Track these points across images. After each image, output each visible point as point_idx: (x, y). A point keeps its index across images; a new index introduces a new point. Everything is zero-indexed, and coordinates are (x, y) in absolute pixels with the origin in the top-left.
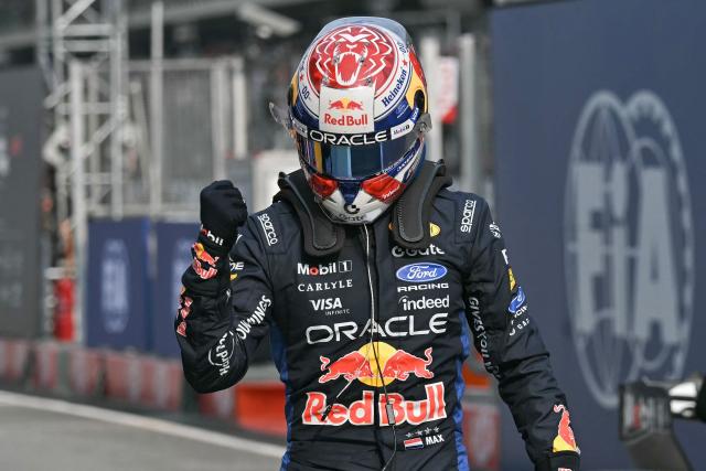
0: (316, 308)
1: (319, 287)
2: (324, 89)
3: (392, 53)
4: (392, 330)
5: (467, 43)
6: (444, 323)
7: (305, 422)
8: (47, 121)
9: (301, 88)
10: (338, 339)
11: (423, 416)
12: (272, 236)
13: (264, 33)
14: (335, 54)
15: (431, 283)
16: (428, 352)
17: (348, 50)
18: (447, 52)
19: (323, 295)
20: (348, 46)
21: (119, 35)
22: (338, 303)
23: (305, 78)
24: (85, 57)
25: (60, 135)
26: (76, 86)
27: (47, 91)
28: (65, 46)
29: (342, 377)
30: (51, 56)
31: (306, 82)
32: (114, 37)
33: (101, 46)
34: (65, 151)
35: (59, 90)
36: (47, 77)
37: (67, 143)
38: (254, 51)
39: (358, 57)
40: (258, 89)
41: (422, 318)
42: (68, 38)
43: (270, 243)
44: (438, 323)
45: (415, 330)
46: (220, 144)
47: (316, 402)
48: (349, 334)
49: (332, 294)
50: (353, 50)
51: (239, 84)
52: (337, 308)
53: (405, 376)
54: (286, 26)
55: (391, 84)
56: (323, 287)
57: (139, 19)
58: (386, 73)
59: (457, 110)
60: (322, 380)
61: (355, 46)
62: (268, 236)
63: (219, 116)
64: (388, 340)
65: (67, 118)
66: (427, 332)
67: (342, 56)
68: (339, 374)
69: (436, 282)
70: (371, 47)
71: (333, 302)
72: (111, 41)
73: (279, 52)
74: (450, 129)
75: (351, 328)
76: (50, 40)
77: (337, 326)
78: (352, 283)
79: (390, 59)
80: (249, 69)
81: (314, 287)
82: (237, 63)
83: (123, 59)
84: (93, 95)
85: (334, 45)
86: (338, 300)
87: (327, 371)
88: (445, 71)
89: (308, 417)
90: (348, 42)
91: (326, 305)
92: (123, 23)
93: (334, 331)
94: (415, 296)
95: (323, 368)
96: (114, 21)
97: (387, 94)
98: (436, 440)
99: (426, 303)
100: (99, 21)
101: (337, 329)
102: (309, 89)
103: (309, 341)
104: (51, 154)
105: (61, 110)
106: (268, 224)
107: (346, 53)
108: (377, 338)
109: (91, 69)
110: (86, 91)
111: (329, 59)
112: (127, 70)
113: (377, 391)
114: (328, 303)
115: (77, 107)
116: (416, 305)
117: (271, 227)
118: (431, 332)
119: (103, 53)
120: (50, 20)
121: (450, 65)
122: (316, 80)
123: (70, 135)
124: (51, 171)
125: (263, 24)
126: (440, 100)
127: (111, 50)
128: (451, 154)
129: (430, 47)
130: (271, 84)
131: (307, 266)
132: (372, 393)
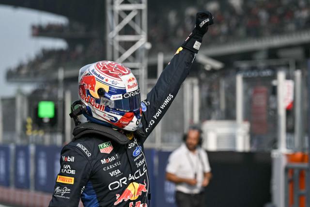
0: (112, 175)
4: (136, 176)
5: (298, 74)
10: (121, 186)
13: (208, 68)
16: (144, 182)
18: (288, 77)
19: (113, 169)
21: (143, 67)
22: (119, 171)
29: (123, 200)
32: (141, 68)
38: (203, 76)
40: (205, 94)
41: (142, 169)
43: (88, 156)
45: (141, 174)
46: (187, 116)
48: (124, 182)
49: (116, 168)
51: (196, 90)
52: (119, 173)
53: (141, 193)
54: (217, 65)
56: (112, 166)
57: (152, 60)
59: (293, 104)
60: (116, 204)
62: (86, 153)
63: (187, 104)
64: (136, 181)
71: (117, 172)
72: (140, 70)
73: (214, 76)
74: (290, 111)
75: (124, 180)
77: (120, 180)
78: (121, 163)
80: (201, 84)
81: (109, 167)
82: (195, 81)
83: (145, 78)
88: (288, 86)
91: (115, 173)
92: (145, 62)
93: (119, 183)
94: (138, 161)
95: (117, 198)
96: (141, 62)
99: (141, 163)
100: (134, 61)
101: (121, 182)
103: (110, 189)
108: (132, 181)
112: (147, 83)
113: (134, 201)
118: (144, 173)
121: (290, 83)
125: (207, 64)
126: (285, 100)
127: (140, 74)
128: (290, 123)
129: (281, 75)
130: (210, 90)
131: (104, 160)
132: (132, 203)
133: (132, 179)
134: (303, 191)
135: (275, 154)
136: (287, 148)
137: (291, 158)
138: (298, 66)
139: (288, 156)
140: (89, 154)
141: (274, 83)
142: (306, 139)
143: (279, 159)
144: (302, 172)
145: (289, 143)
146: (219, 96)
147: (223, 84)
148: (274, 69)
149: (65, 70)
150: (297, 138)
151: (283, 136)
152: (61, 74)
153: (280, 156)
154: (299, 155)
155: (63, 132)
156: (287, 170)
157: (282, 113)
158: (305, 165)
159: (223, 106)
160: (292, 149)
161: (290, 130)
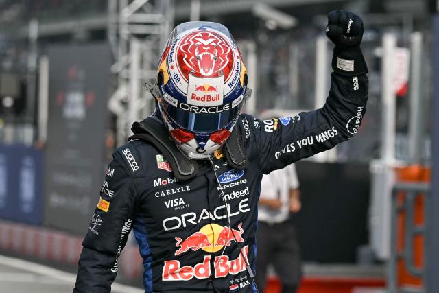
0: (168, 206)
1: (168, 192)
2: (191, 77)
3: (231, 51)
4: (218, 215)
5: (417, 38)
6: (247, 205)
7: (163, 279)
8: (113, 81)
9: (173, 75)
10: (185, 225)
11: (238, 269)
12: (134, 164)
13: (271, 25)
14: (196, 53)
15: (236, 181)
16: (240, 226)
17: (204, 51)
18: (401, 44)
19: (172, 197)
20: (204, 48)
21: (167, 22)
22: (182, 201)
23: (175, 68)
24: (142, 37)
25: (122, 93)
26: (134, 58)
27: (113, 60)
28: (128, 29)
29: (190, 249)
30: (118, 35)
31: (176, 70)
32: (164, 24)
33: (153, 30)
34: (125, 104)
35: (123, 59)
36: (114, 50)
37: (126, 98)
38: (263, 38)
39: (212, 56)
40: (266, 66)
41: (234, 205)
42: (132, 23)
43: (134, 170)
44: (243, 206)
45: (231, 213)
47: (172, 267)
48: (191, 221)
49: (177, 196)
50: (208, 51)
51: (252, 60)
52: (182, 205)
53: (229, 243)
54: (287, 21)
55: (233, 74)
56: (171, 192)
57: (182, 11)
58: (230, 66)
59: (407, 86)
60: (177, 253)
61: (209, 48)
62: (132, 165)
64: (217, 222)
65: (127, 80)
66: (238, 213)
67: (201, 55)
68: (188, 248)
69: (239, 180)
70: (218, 48)
71: (178, 201)
72: (161, 27)
73: (282, 39)
74: (402, 99)
75: (192, 216)
76: (118, 24)
77: (183, 216)
78: (190, 188)
79: (231, 56)
80: (259, 51)
81: (165, 193)
82: (251, 46)
84: (147, 65)
85: (194, 47)
86: (181, 199)
87: (180, 247)
88: (400, 58)
89: (166, 276)
90: (203, 45)
91: (174, 203)
92: (170, 14)
93: (182, 221)
94: (228, 191)
95: (177, 245)
96: (164, 13)
97: (231, 80)
98: (245, 284)
99: (235, 195)
100: (152, 12)
101: (183, 219)
102: (179, 76)
103: (166, 229)
104: (114, 105)
105: (124, 74)
106: (130, 157)
107: (204, 53)
108: (210, 221)
109: (146, 46)
110: (142, 62)
111: (193, 57)
113: (214, 255)
114: (175, 201)
115: (135, 73)
116: (230, 197)
117: (133, 158)
118: (241, 212)
119: (155, 35)
120: (118, 10)
121: (404, 54)
122: (186, 72)
123: (129, 93)
124: (114, 118)
125: (271, 19)
126: (396, 79)
127: (161, 33)
128: (402, 118)
129: (389, 40)
130: (275, 62)
131: (159, 180)
132: (210, 256)
133: (210, 219)
134: (420, 228)
135: (376, 166)
136: (397, 157)
137: (401, 173)
138: (417, 25)
139: (397, 170)
140: (136, 168)
141: (378, 52)
142: (428, 143)
143: (383, 176)
144: (419, 198)
145: (400, 150)
146: (288, 71)
147: (296, 52)
148: (379, 31)
149: (40, 23)
150: (412, 141)
151: (389, 137)
152: (34, 30)
153: (384, 170)
154: (415, 169)
155: (35, 124)
156: (395, 193)
157: (389, 100)
158: (424, 186)
159: (294, 87)
160: (404, 159)
161: (402, 129)
